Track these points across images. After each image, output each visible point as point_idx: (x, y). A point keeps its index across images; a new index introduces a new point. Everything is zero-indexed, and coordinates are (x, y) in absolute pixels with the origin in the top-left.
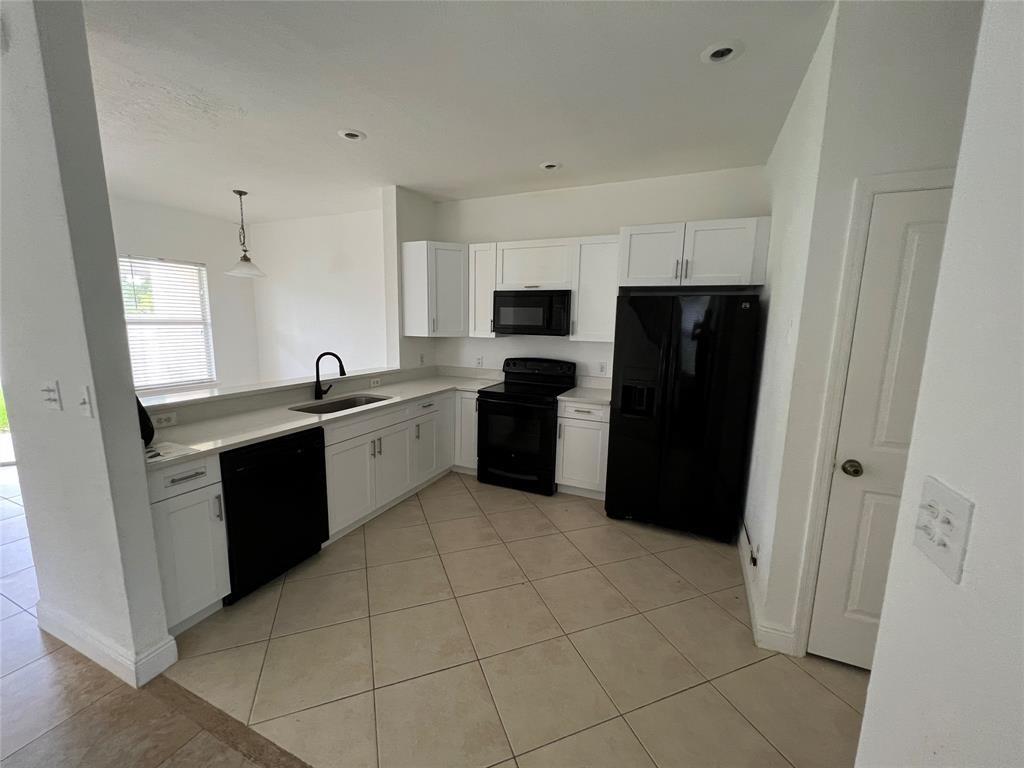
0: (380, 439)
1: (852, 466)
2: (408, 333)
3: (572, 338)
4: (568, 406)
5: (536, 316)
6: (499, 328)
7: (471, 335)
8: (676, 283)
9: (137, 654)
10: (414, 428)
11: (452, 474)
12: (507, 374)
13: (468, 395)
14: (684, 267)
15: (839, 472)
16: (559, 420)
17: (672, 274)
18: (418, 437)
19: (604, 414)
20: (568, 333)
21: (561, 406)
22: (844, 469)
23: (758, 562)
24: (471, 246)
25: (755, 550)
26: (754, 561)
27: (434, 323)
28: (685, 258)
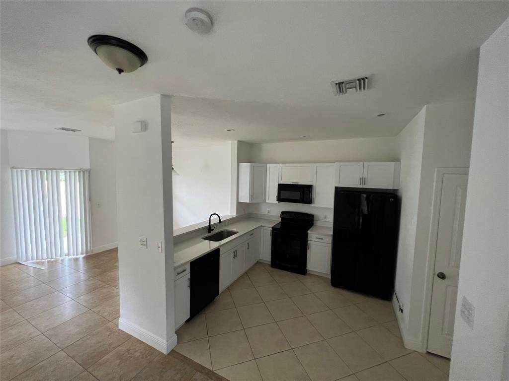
0: (236, 251)
1: (441, 275)
2: (240, 201)
3: (312, 205)
4: (313, 236)
5: (297, 195)
6: (280, 199)
7: (267, 202)
8: (360, 187)
9: (167, 341)
10: (247, 245)
11: (259, 263)
12: (282, 219)
13: (267, 229)
14: (363, 180)
15: (436, 277)
16: (309, 242)
17: (358, 183)
18: (248, 248)
19: (329, 240)
20: (311, 203)
21: (309, 235)
22: (438, 276)
23: (403, 311)
24: (268, 165)
25: (401, 305)
26: (402, 311)
27: (252, 197)
28: (364, 177)
